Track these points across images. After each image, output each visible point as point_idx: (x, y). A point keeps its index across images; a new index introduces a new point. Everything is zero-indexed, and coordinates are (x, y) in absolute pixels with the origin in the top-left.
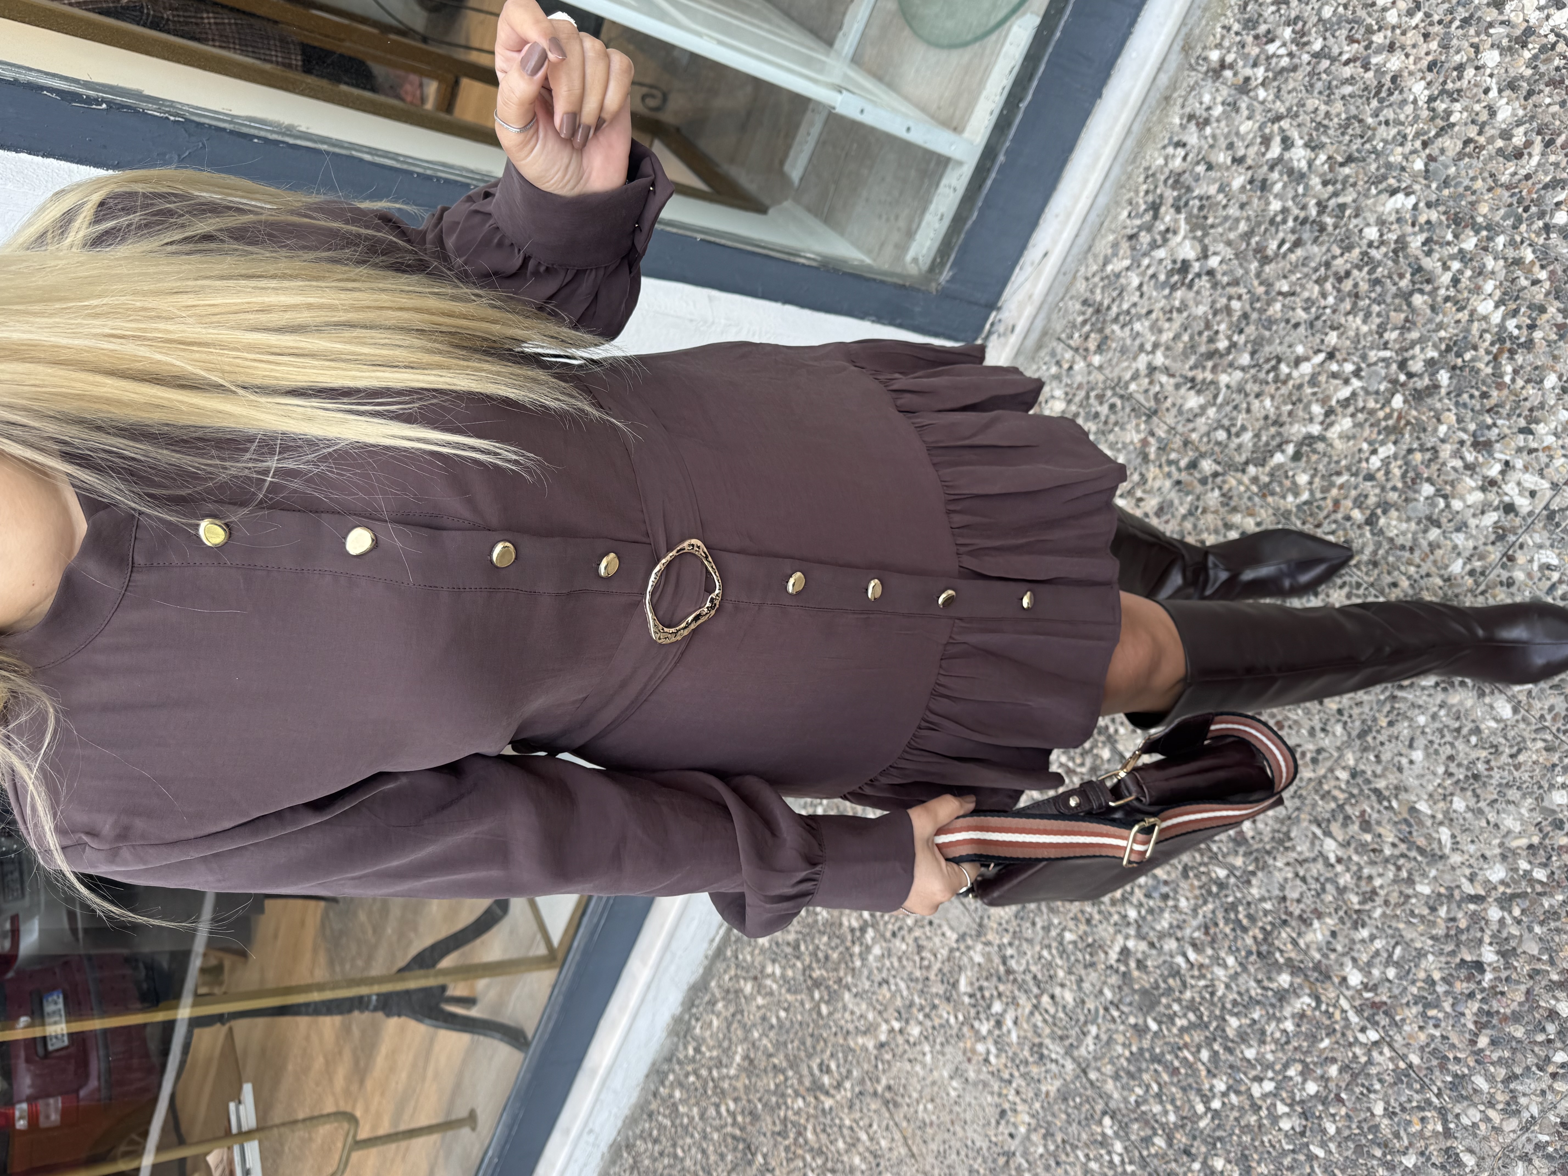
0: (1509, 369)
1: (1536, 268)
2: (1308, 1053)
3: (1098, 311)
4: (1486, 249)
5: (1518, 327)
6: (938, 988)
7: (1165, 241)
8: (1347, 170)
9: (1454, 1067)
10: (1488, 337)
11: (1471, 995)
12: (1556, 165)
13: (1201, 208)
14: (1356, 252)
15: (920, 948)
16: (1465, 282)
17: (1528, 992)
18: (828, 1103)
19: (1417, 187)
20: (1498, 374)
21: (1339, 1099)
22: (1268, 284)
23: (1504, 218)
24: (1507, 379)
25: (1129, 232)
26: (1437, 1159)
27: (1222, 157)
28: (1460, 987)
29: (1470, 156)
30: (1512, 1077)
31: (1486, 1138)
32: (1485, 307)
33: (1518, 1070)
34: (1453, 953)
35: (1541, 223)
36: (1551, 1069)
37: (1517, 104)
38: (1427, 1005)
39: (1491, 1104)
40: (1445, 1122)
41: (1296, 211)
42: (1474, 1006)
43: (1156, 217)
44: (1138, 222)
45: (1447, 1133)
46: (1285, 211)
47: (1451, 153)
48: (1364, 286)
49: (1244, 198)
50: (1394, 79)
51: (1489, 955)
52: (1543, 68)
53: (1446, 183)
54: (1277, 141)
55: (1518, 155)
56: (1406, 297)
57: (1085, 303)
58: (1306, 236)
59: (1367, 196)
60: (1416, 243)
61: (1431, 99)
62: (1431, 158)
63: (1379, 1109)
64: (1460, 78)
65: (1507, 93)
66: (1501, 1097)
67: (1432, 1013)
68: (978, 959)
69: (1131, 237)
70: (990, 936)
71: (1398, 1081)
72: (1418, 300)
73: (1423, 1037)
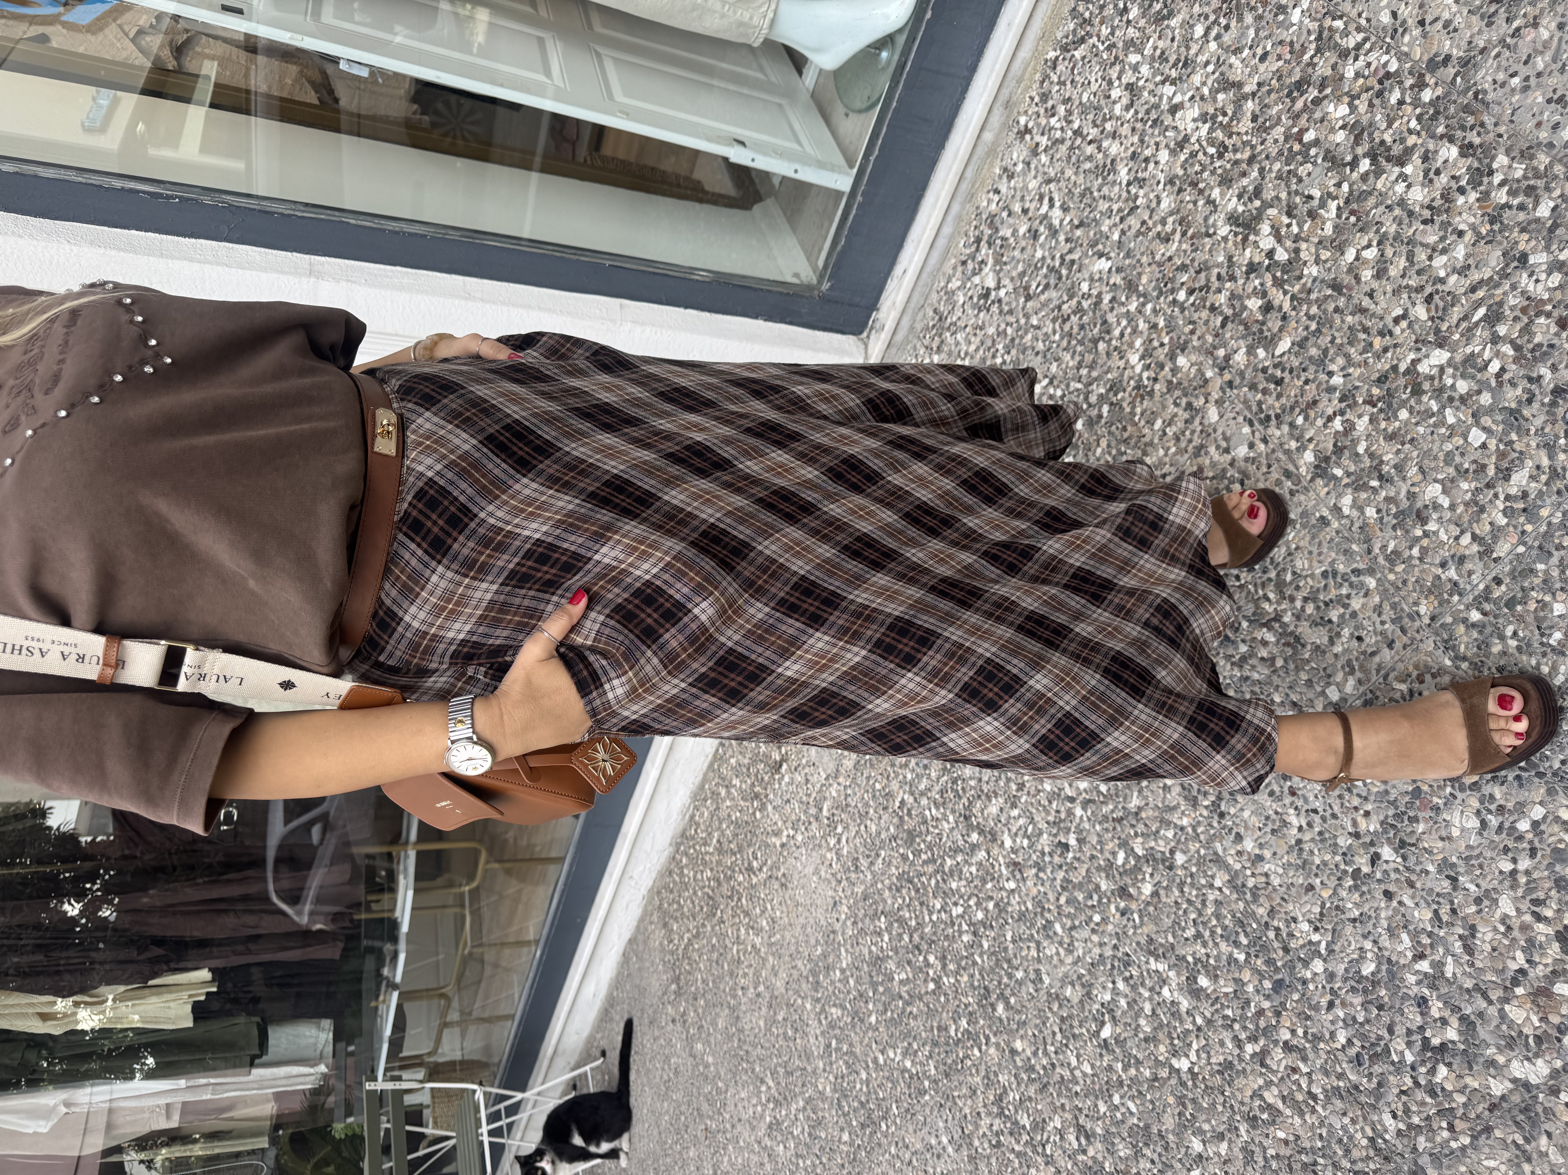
0: (1138, 410)
1: (1164, 334)
2: (980, 891)
3: (940, 319)
4: (1140, 312)
5: (1148, 379)
6: (813, 811)
7: (981, 270)
8: (1078, 233)
9: (1047, 915)
10: (1132, 383)
11: (1060, 867)
12: (1185, 251)
13: (1002, 246)
14: (1075, 300)
15: (807, 781)
16: (1126, 337)
17: (1088, 871)
18: (755, 880)
19: (1112, 255)
20: (1132, 413)
21: (992, 926)
22: (1027, 316)
23: (1154, 289)
24: (1137, 418)
25: (963, 258)
26: (1032, 976)
27: (1017, 208)
28: (1057, 860)
29: (1142, 234)
30: (1073, 928)
31: (1055, 967)
32: (1134, 358)
33: (1077, 923)
34: (1055, 835)
35: (1171, 298)
36: (1092, 925)
37: (1172, 197)
38: (1040, 870)
39: (1061, 943)
40: (1039, 951)
41: (1049, 261)
42: (1061, 875)
43: (978, 249)
44: (968, 251)
45: (1039, 960)
46: (1043, 258)
47: (1133, 231)
48: (1076, 329)
49: (1023, 243)
50: (1113, 161)
51: (1072, 841)
52: (1189, 171)
53: (1128, 255)
54: (1046, 201)
55: (1166, 239)
56: (1095, 341)
57: (935, 311)
58: (1052, 282)
59: (1086, 255)
60: (1107, 298)
61: (1129, 184)
62: (1123, 232)
63: (1009, 938)
64: (1146, 169)
65: (1168, 187)
66: (1067, 940)
67: (1041, 875)
68: (834, 794)
69: (964, 263)
70: (841, 780)
71: (1019, 920)
72: (1102, 346)
73: (1034, 891)
